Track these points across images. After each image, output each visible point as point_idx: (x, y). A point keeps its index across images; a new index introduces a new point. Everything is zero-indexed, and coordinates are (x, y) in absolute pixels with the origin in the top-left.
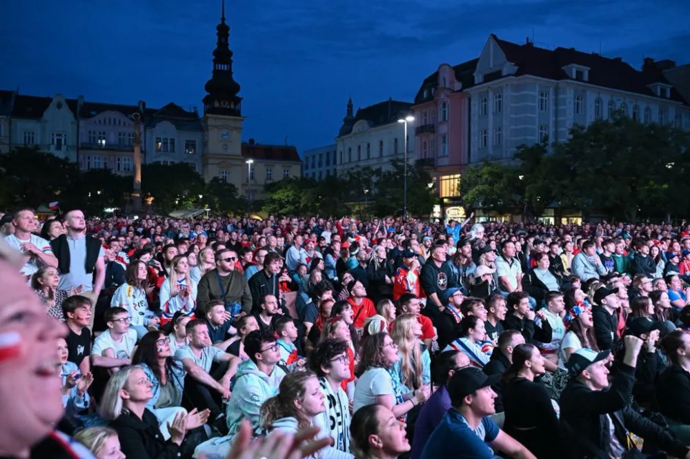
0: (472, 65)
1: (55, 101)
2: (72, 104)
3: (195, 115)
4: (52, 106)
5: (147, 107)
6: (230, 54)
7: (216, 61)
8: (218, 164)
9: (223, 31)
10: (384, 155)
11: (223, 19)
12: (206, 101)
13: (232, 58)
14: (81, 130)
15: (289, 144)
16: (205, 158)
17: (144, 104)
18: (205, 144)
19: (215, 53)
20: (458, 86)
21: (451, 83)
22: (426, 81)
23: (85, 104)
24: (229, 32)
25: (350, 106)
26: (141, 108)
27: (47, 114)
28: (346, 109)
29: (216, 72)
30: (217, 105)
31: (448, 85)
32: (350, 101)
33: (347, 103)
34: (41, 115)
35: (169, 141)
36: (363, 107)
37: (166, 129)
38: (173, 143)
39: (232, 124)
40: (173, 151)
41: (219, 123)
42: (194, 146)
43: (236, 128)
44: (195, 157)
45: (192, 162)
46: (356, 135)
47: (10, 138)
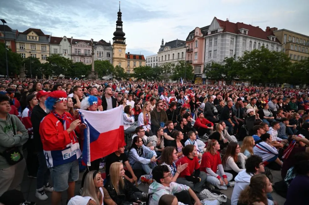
0: (207, 28)
1: (64, 39)
2: (69, 40)
3: (110, 43)
4: (63, 41)
5: (94, 41)
6: (122, 22)
7: (117, 25)
8: (118, 61)
9: (120, 14)
10: (175, 58)
11: (120, 10)
12: (114, 39)
13: (123, 24)
14: (72, 49)
15: (141, 54)
16: (113, 59)
17: (93, 40)
18: (113, 54)
19: (117, 22)
20: (202, 35)
21: (200, 34)
22: (190, 33)
23: (74, 40)
24: (122, 15)
25: (163, 41)
26: (92, 41)
27: (61, 43)
28: (161, 42)
29: (117, 29)
30: (117, 40)
31: (198, 35)
32: (163, 40)
33: (162, 40)
34: (59, 43)
35: (101, 53)
36: (167, 42)
37: (100, 49)
38: (103, 54)
39: (122, 47)
40: (103, 56)
41: (118, 47)
42: (109, 55)
43: (124, 48)
44: (110, 58)
45: (109, 60)
46: (165, 51)
47: (49, 51)
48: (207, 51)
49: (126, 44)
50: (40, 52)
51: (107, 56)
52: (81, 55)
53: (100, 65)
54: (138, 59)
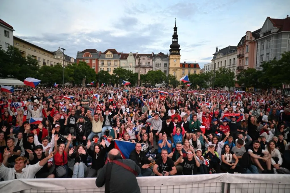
0: (259, 31)
1: (130, 54)
2: (134, 55)
3: (168, 55)
4: (129, 56)
6: (177, 36)
7: (173, 38)
8: (173, 70)
9: (175, 29)
10: (227, 65)
11: (176, 25)
12: (170, 51)
13: (178, 37)
14: (136, 62)
15: (196, 63)
16: (169, 68)
17: (153, 53)
18: (169, 64)
19: (173, 36)
20: (253, 39)
21: (251, 38)
22: (243, 38)
23: (138, 54)
24: (177, 29)
25: (217, 49)
26: (152, 54)
27: (128, 58)
28: (216, 50)
29: (173, 42)
30: (173, 52)
31: (249, 39)
32: (217, 47)
34: (127, 58)
35: (159, 64)
36: (220, 49)
37: (158, 60)
38: (160, 64)
39: (177, 57)
40: (160, 67)
41: (173, 57)
42: (166, 65)
43: (178, 59)
44: (167, 68)
45: (166, 69)
46: (217, 59)
47: (120, 65)
48: (259, 56)
49: (180, 54)
50: (113, 66)
51: (164, 66)
52: (143, 66)
53: (153, 74)
54: (192, 67)
